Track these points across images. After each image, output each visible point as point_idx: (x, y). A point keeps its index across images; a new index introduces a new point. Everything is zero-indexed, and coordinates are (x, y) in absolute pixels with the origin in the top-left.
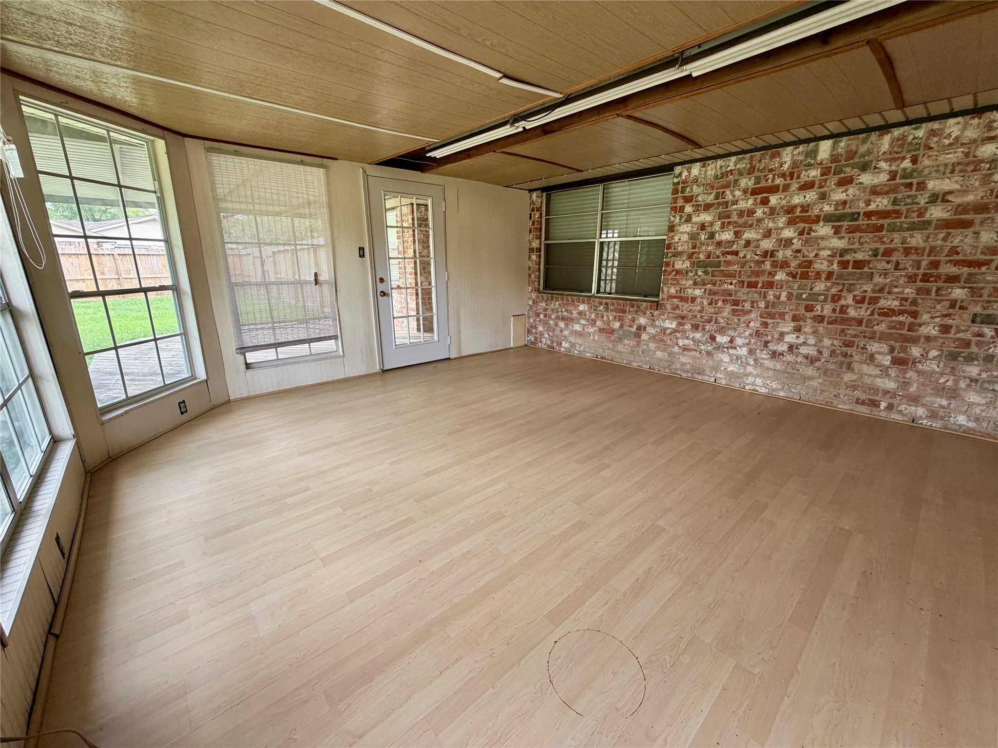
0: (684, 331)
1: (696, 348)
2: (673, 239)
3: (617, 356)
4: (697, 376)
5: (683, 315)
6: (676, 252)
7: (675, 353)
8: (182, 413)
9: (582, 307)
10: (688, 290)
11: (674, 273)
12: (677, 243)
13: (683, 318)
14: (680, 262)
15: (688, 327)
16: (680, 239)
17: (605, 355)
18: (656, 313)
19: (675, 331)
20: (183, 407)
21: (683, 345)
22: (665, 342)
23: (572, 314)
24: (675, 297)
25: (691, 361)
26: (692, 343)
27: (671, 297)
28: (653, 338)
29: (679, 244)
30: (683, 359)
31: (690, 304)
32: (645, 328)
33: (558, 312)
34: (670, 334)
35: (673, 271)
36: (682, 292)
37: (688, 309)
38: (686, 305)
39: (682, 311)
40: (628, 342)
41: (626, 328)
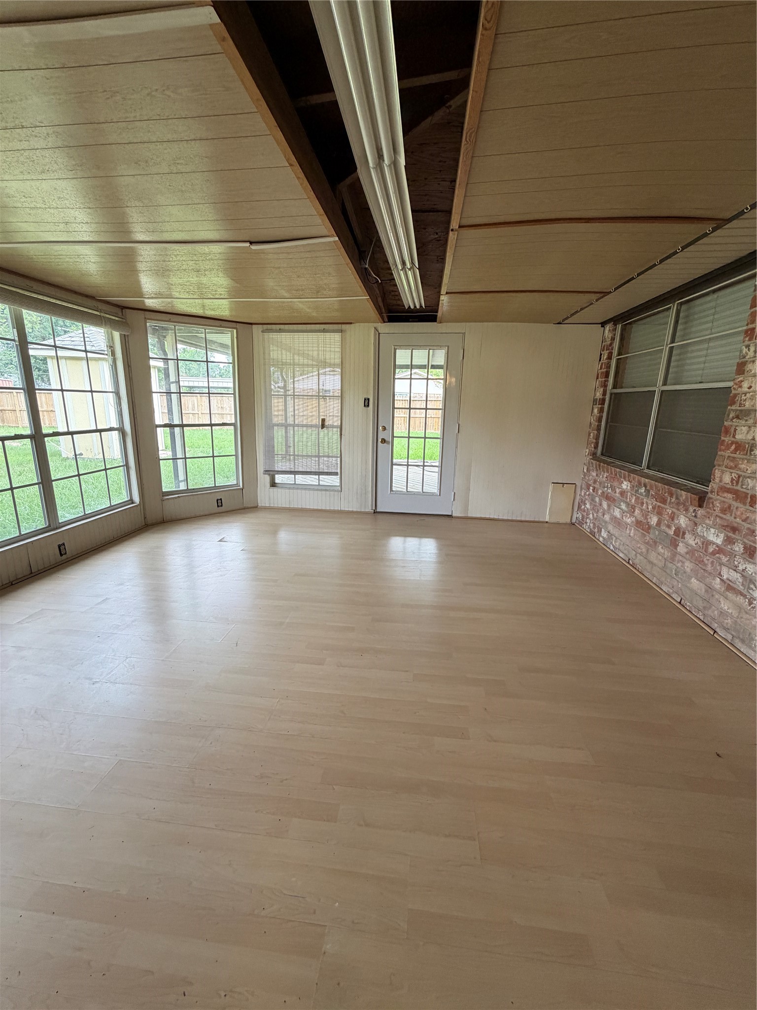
0: (732, 555)
1: (745, 592)
2: (741, 387)
3: (648, 567)
4: (739, 644)
5: (736, 525)
6: (741, 411)
7: (715, 590)
8: (218, 506)
9: (625, 485)
10: (749, 480)
11: (733, 447)
12: (745, 394)
13: (734, 530)
14: (745, 429)
15: (739, 548)
16: (750, 387)
17: (637, 561)
18: (701, 512)
19: (720, 550)
20: (220, 503)
21: (728, 579)
22: (705, 565)
23: (615, 492)
24: (728, 491)
25: (735, 614)
26: (740, 580)
27: (724, 489)
28: (691, 552)
29: (748, 395)
30: (725, 606)
31: (748, 507)
32: (684, 533)
33: (604, 487)
34: (713, 553)
35: (732, 443)
36: (740, 484)
37: (744, 517)
38: (742, 508)
39: (735, 518)
40: (662, 551)
41: (663, 528)
